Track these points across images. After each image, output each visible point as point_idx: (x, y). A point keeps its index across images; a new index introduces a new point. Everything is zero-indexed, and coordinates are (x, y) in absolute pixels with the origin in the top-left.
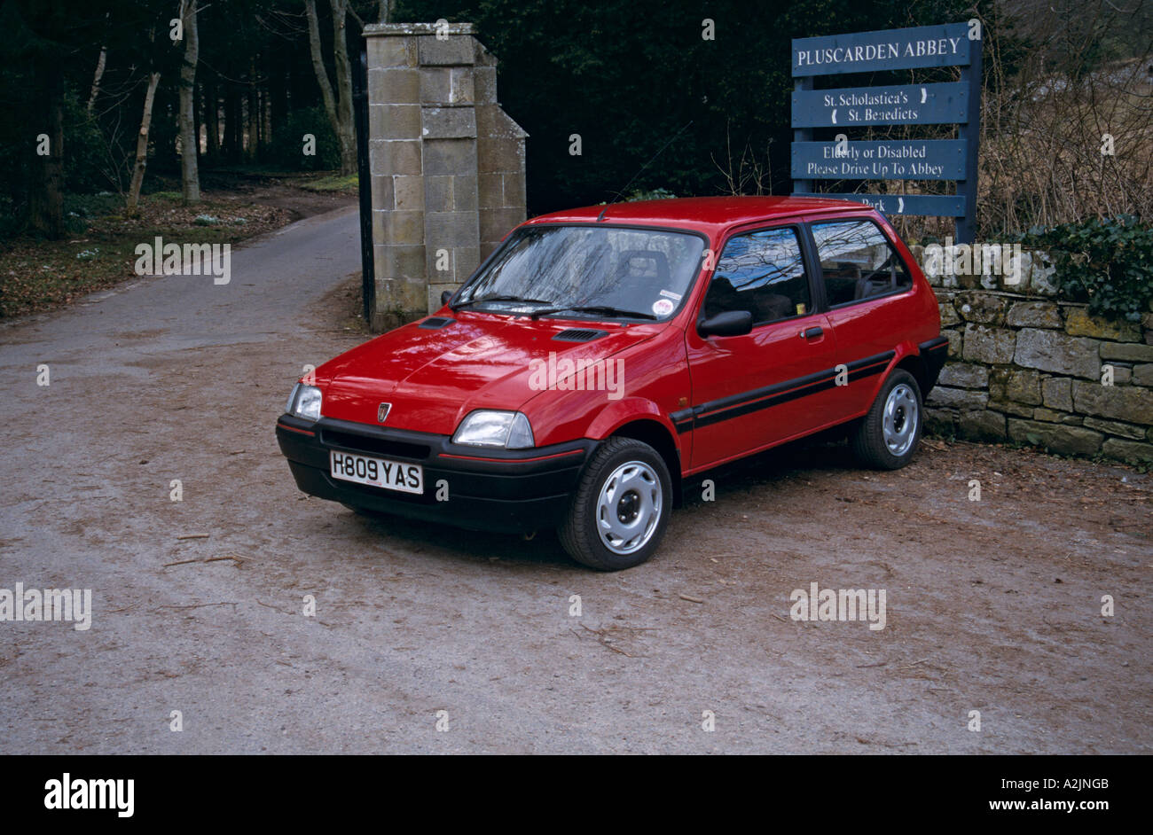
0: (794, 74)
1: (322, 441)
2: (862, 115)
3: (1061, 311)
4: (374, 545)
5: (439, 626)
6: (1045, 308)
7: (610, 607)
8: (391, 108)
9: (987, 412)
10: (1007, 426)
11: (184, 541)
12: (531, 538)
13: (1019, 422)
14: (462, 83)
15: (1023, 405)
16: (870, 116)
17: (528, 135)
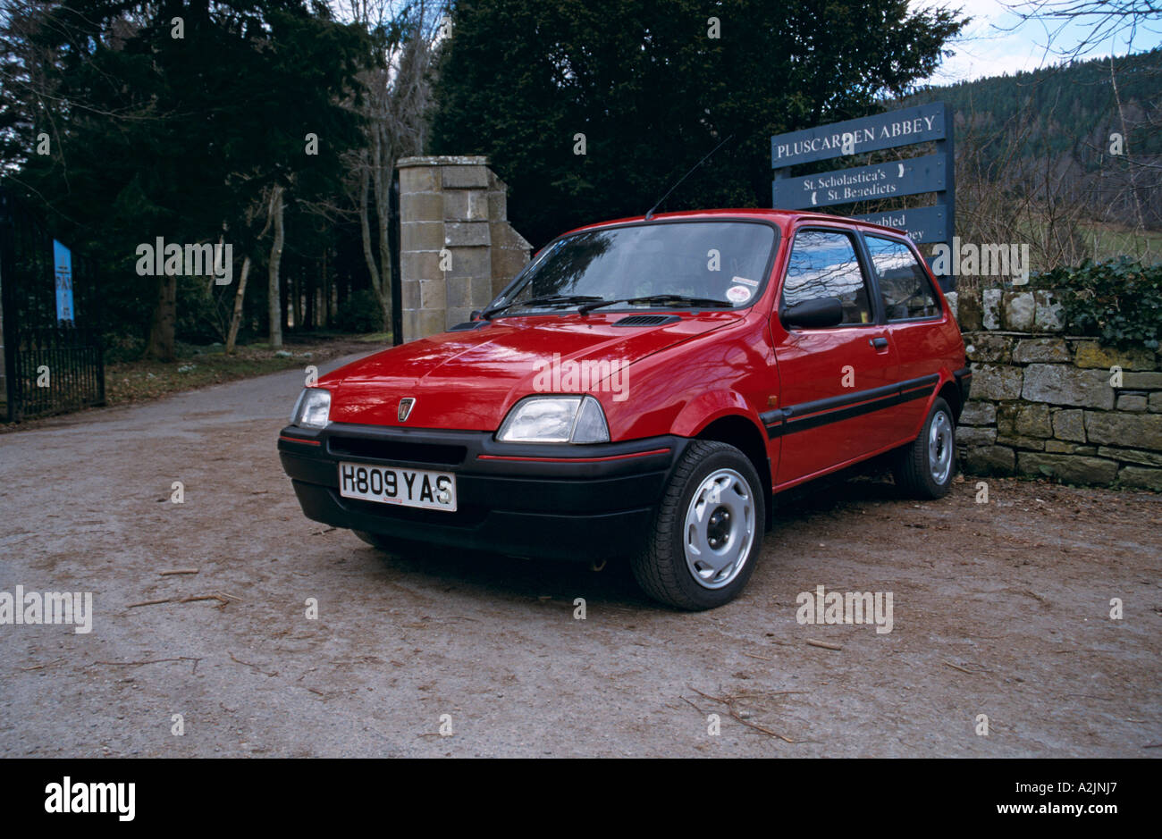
0: (775, 166)
1: (328, 451)
2: (841, 194)
3: (1069, 346)
4: (395, 582)
5: (486, 695)
6: (1052, 344)
7: (720, 661)
8: (419, 224)
9: (997, 447)
10: (1017, 460)
11: (167, 577)
12: (601, 568)
13: (1030, 455)
14: (478, 202)
15: (1034, 438)
16: (848, 194)
17: (532, 247)
